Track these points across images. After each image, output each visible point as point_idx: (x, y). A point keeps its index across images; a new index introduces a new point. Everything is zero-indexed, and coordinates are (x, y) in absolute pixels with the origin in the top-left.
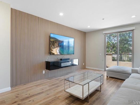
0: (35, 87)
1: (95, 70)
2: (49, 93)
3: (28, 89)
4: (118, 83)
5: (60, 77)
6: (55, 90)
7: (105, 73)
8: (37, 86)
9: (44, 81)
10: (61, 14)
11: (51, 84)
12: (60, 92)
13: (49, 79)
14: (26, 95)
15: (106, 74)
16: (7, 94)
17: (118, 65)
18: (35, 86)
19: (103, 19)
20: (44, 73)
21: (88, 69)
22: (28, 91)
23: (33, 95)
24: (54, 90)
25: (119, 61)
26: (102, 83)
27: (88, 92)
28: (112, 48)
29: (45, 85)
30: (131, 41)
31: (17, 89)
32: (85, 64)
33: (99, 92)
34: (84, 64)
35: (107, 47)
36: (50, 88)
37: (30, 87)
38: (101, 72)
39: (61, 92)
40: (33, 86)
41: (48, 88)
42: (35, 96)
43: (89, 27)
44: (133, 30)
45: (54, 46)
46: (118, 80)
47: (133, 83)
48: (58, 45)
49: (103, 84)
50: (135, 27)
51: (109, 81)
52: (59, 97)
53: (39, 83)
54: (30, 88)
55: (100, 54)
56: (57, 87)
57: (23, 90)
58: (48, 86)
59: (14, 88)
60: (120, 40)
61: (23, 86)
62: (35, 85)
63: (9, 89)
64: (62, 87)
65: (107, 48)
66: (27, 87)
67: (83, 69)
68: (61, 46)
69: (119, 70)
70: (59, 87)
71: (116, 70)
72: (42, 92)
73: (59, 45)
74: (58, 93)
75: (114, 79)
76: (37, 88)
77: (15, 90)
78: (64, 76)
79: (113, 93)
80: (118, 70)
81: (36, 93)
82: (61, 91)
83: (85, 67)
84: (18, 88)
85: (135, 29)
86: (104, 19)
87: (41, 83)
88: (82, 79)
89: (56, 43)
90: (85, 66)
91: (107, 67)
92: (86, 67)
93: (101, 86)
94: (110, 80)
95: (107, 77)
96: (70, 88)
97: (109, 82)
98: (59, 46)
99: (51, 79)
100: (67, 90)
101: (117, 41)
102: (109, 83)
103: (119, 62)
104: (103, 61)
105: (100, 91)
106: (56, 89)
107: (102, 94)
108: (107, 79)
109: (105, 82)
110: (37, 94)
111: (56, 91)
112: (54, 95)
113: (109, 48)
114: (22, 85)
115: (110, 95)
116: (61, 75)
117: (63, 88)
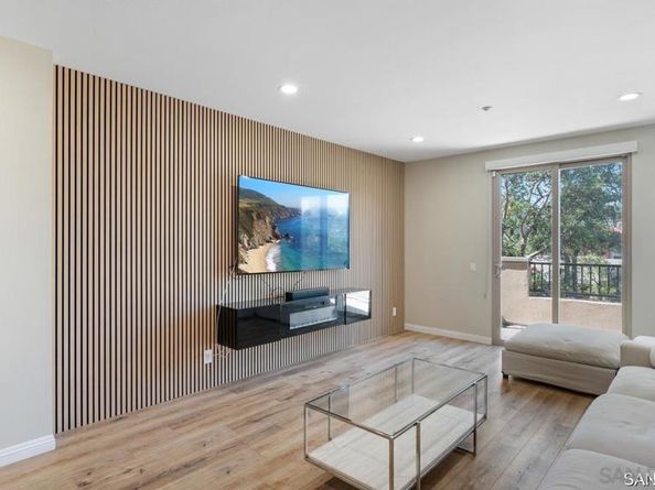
0: (168, 429)
1: (450, 341)
2: (231, 464)
3: (135, 444)
4: (558, 410)
5: (285, 379)
6: (261, 448)
7: (497, 357)
8: (175, 425)
9: (207, 400)
10: (289, 89)
11: (241, 417)
12: (282, 457)
13: (234, 391)
14: (127, 476)
15: (499, 362)
16: (36, 471)
17: (555, 320)
18: (169, 426)
19: (486, 109)
20: (211, 360)
21: (418, 333)
22: (135, 454)
23: (159, 477)
24: (255, 446)
25: (562, 297)
26: (480, 416)
27: (415, 464)
28: (528, 234)
29: (216, 421)
30: (616, 198)
31: (83, 445)
32: (401, 313)
33: (465, 460)
34: (394, 314)
35: (504, 228)
36: (240, 436)
37: (142, 433)
38: (478, 349)
39: (287, 457)
40: (159, 428)
41: (228, 439)
42: (167, 479)
43: (418, 140)
44: (626, 157)
45: (251, 236)
46: (559, 394)
47: (627, 423)
48: (270, 229)
49: (485, 417)
50: (636, 142)
51: (514, 402)
52: (278, 483)
53: (187, 412)
54: (146, 439)
55: (473, 266)
56: (270, 430)
57: (110, 447)
58: (228, 426)
59: (72, 438)
60: (568, 196)
61: (113, 425)
62: (168, 419)
63: (47, 442)
64: (295, 433)
65: (503, 232)
66: (128, 432)
67: (393, 335)
68: (287, 236)
69: (564, 347)
70: (279, 434)
71: (547, 346)
72: (203, 460)
73: (277, 231)
74: (274, 463)
75: (537, 390)
76: (176, 437)
77: (74, 449)
78: (303, 374)
79: (534, 464)
80: (556, 348)
81: (173, 464)
82: (287, 455)
83: (403, 327)
84: (90, 438)
85: (636, 153)
86: (491, 110)
87: (193, 411)
88: (387, 389)
89: (259, 217)
90: (403, 322)
91: (506, 324)
92: (406, 324)
93: (474, 431)
94: (521, 394)
95: (505, 377)
96: (330, 439)
97: (514, 408)
98: (277, 237)
99: (241, 390)
100: (315, 455)
101: (550, 198)
102: (515, 412)
103: (560, 299)
104: (485, 296)
105: (474, 454)
106: (268, 440)
107: (481, 472)
108: (506, 389)
109: (496, 403)
110: (177, 470)
111: (264, 453)
112: (259, 475)
113: (512, 233)
114: (106, 424)
115: (521, 478)
116: (291, 369)
117: (300, 438)
